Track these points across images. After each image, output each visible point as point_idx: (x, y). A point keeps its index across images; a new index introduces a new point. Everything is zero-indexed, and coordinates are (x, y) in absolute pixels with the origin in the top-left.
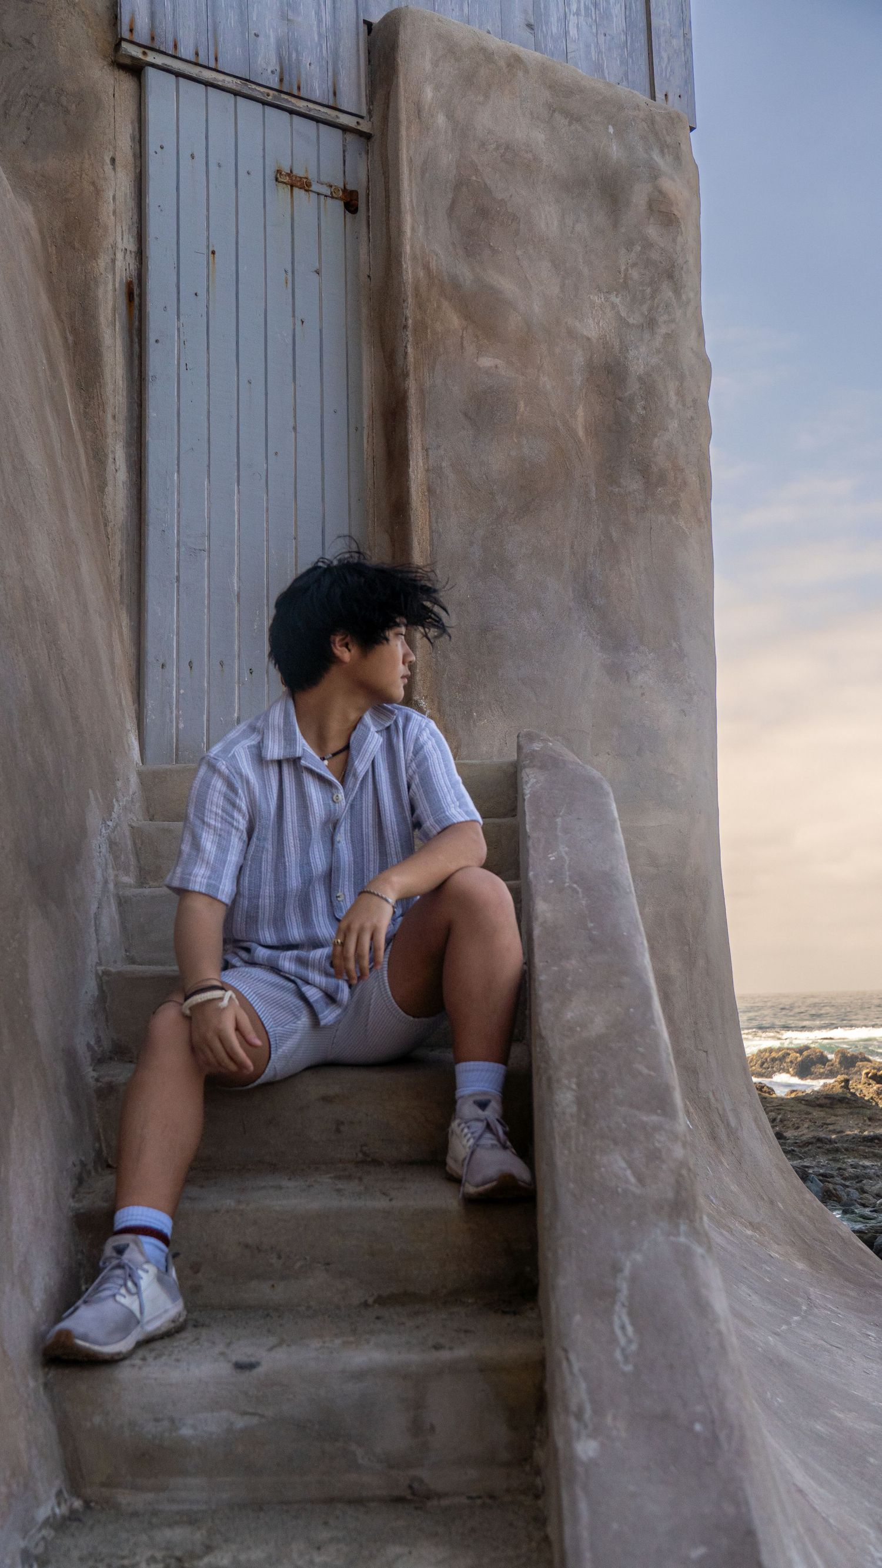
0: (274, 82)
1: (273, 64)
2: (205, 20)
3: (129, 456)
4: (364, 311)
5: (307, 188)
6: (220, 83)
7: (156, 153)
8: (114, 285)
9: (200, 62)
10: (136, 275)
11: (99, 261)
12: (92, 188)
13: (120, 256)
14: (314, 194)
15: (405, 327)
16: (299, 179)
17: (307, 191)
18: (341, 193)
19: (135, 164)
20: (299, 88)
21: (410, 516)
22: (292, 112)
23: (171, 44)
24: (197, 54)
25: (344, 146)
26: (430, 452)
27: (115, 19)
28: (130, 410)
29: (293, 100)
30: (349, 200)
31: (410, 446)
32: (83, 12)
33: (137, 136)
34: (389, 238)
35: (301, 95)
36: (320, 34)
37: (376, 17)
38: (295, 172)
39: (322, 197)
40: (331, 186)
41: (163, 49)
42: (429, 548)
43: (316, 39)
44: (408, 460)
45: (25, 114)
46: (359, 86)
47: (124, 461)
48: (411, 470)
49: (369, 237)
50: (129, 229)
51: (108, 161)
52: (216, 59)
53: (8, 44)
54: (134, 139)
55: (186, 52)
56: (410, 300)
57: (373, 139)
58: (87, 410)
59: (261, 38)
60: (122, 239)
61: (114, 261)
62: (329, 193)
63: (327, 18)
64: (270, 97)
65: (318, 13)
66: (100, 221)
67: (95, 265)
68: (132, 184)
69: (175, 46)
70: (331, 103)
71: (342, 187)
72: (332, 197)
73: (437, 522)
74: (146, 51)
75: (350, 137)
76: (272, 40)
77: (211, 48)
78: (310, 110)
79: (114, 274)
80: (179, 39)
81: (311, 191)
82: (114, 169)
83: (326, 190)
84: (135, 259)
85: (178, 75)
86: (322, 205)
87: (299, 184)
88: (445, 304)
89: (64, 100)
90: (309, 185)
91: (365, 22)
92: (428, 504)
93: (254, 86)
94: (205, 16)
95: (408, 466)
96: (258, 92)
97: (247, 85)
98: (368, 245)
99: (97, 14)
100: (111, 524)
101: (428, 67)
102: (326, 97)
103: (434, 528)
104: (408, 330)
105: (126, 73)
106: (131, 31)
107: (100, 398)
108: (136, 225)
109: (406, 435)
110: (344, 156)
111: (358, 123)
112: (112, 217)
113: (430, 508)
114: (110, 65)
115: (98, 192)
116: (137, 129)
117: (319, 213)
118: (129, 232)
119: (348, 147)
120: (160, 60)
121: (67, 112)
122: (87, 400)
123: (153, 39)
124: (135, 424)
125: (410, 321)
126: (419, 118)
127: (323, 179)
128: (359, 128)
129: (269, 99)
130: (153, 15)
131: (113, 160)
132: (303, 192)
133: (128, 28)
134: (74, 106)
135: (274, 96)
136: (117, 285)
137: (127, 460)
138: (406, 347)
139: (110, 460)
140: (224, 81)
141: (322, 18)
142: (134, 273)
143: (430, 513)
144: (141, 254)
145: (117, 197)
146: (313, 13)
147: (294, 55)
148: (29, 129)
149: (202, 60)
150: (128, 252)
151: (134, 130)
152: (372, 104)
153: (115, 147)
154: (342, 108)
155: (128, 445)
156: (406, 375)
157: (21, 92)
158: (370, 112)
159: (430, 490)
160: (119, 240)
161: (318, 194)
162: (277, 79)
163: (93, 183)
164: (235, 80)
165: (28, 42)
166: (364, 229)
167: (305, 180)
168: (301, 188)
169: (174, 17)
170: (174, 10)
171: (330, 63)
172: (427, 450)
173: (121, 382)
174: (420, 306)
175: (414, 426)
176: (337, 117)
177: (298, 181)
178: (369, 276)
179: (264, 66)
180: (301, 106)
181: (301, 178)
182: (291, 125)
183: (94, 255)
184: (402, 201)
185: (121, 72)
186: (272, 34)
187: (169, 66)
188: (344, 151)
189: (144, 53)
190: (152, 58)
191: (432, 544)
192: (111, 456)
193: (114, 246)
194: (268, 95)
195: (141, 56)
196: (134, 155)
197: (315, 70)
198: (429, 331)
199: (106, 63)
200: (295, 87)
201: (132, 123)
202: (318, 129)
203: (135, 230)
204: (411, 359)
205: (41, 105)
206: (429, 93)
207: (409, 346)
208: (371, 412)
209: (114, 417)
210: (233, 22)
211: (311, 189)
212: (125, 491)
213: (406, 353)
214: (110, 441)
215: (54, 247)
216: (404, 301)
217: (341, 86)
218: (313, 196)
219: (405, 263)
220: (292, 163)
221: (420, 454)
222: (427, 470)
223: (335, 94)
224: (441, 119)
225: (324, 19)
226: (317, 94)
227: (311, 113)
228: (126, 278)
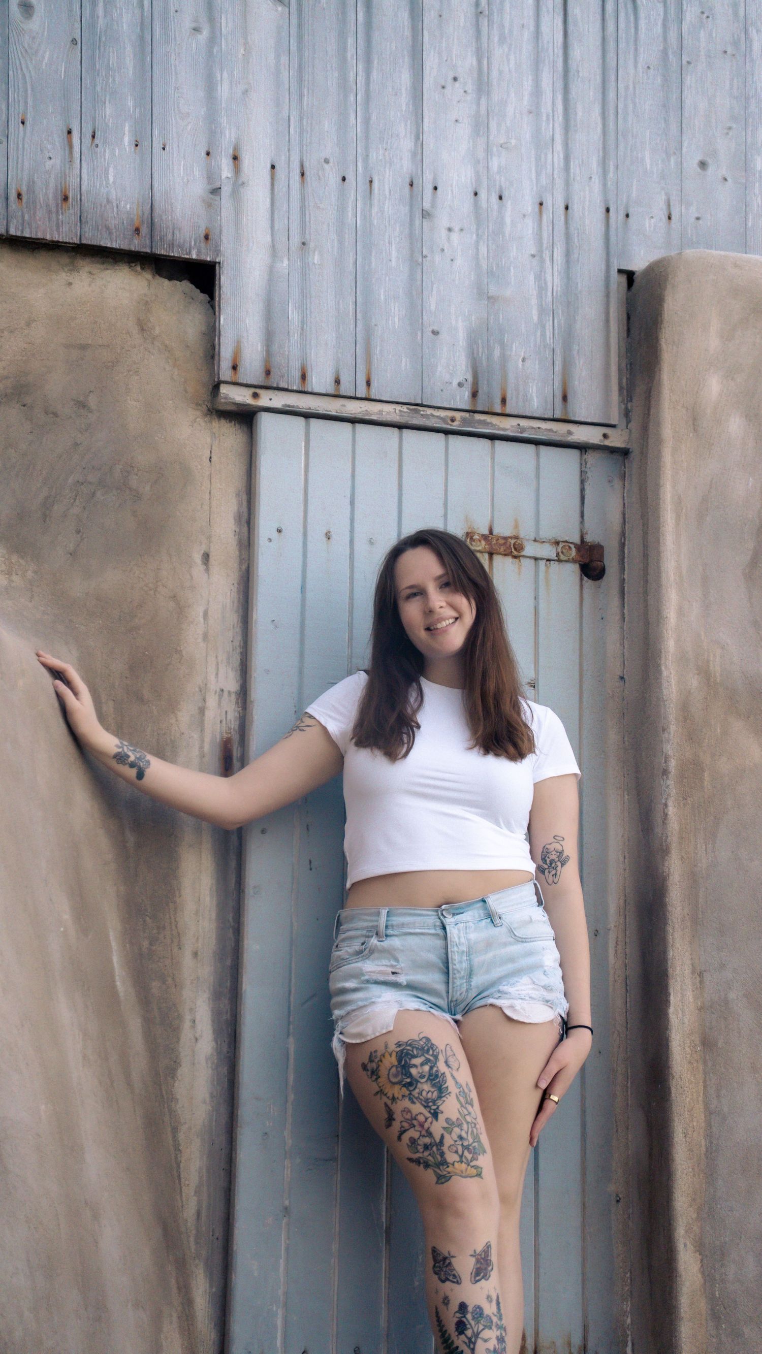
0: (462, 399)
1: (462, 371)
2: (352, 326)
3: (216, 1014)
4: (613, 736)
5: (515, 553)
6: (374, 418)
7: (270, 540)
8: (201, 747)
9: (342, 393)
10: (237, 728)
11: (179, 714)
12: (172, 605)
13: (212, 702)
14: (528, 560)
15: (665, 772)
16: (502, 541)
17: (515, 557)
18: (573, 552)
19: (240, 555)
20: (504, 401)
21: (669, 1089)
22: (492, 438)
23: (297, 374)
24: (337, 382)
25: (582, 472)
26: (707, 977)
27: (211, 353)
28: (221, 939)
29: (495, 420)
30: (587, 561)
31: (670, 971)
32: (166, 346)
33: (245, 515)
34: (647, 623)
35: (508, 410)
36: (542, 310)
37: (639, 263)
38: (496, 531)
39: (542, 564)
40: (557, 543)
41: (283, 385)
42: (703, 1143)
43: (535, 318)
44: (667, 995)
45: (75, 510)
46: (607, 377)
47: (210, 1022)
48: (671, 1010)
49: (623, 615)
50: (228, 659)
51: (198, 558)
52: (368, 383)
53: (53, 413)
54: (240, 521)
55: (320, 380)
56: (673, 728)
57: (632, 455)
58: (154, 948)
59: (444, 336)
60: (217, 674)
61: (202, 711)
62: (554, 556)
63: (554, 279)
64: (456, 423)
65: (539, 277)
66: (184, 653)
67: (173, 721)
68: (235, 589)
69: (304, 377)
70: (558, 415)
71: (577, 540)
72: (559, 561)
73: (718, 1096)
74: (258, 391)
75: (592, 458)
76: (461, 335)
77: (361, 367)
78: (523, 430)
79: (202, 731)
80: (309, 363)
81: (524, 556)
82: (207, 570)
83: (548, 551)
84: (237, 703)
85: (308, 416)
86: (542, 575)
87: (502, 549)
88: (737, 726)
89: (134, 482)
90: (519, 548)
91: (620, 271)
92: (701, 1067)
93: (429, 411)
94: (353, 322)
95: (667, 1002)
96: (435, 418)
97: (417, 411)
98: (622, 628)
99: (188, 346)
100: (184, 1128)
101: (714, 343)
102: (550, 406)
103: (713, 1107)
104: (670, 776)
105: (230, 421)
106: (234, 368)
107: (174, 927)
108: (239, 650)
109: (665, 952)
110: (582, 490)
111: (605, 436)
112: (202, 645)
113: (705, 1073)
114: (206, 415)
115: (181, 610)
116: (245, 504)
117: (536, 589)
118: (228, 663)
119: (589, 474)
120: (278, 400)
121: (137, 497)
122: (155, 931)
123: (268, 373)
124: (229, 962)
125: (673, 763)
126: (695, 430)
127: (547, 532)
128: (607, 443)
129: (455, 426)
130: (269, 338)
131: (206, 557)
132: (509, 560)
133: (230, 365)
134: (148, 488)
135: (464, 420)
136: (207, 747)
137: (213, 1021)
138: (666, 805)
139: (187, 1024)
140: (381, 412)
141: (546, 283)
142: (235, 725)
143: (705, 1081)
144: (243, 694)
145: (210, 613)
146: (532, 278)
147: (497, 353)
148: (78, 532)
149: (345, 389)
150: (226, 694)
151: (240, 505)
152: (631, 401)
153: (209, 538)
154: (577, 419)
155: (216, 996)
156: (666, 851)
157: (70, 481)
158: (627, 414)
159: (707, 1043)
160: (212, 678)
161: (536, 559)
162: (466, 393)
163: (174, 597)
164: (398, 407)
165: (82, 405)
166: (615, 601)
167: (513, 541)
168: (505, 555)
169: (302, 334)
170: (303, 322)
171: (558, 352)
172: (701, 974)
173: (208, 899)
174: (692, 736)
175: (677, 935)
176: (570, 433)
177: (501, 545)
178: (622, 678)
179: (447, 377)
180: (507, 426)
181: (505, 538)
182: (493, 458)
183: (172, 707)
184: (662, 569)
185: (223, 421)
186: (460, 324)
187: (293, 407)
188: (582, 482)
189: (255, 396)
190: (267, 399)
191: (709, 1136)
192: (188, 1018)
193: (203, 690)
194: (453, 420)
195: (249, 400)
196: (240, 543)
197: (534, 367)
198: (706, 774)
199: (198, 413)
200: (498, 401)
201: (238, 495)
202: (538, 455)
203: (236, 660)
204: (674, 824)
205: (99, 494)
206: (714, 386)
207: (670, 803)
208: (622, 902)
209: (195, 954)
210: (397, 322)
211: (524, 553)
212: (210, 1071)
213: (666, 815)
214: (187, 993)
215: (111, 703)
216: (664, 730)
217: (576, 383)
218: (527, 564)
219: (666, 667)
220: (492, 517)
221: (688, 981)
222: (700, 1009)
223: (565, 398)
224: (735, 425)
225: (550, 284)
226: (535, 406)
227: (526, 435)
228: (221, 733)
